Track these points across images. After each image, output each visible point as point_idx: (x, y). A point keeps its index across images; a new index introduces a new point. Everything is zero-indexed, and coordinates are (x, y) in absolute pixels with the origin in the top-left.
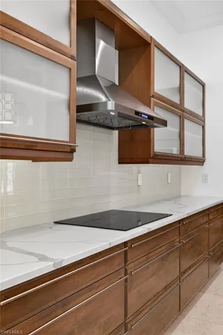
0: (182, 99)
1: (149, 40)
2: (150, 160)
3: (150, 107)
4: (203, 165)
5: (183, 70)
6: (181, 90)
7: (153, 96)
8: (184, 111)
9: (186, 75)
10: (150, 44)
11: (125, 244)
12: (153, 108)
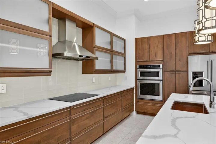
0: (112, 46)
1: (92, 25)
2: (94, 73)
3: (93, 54)
4: (125, 73)
5: (112, 35)
6: (111, 43)
7: (95, 47)
8: (113, 52)
9: (114, 37)
10: (93, 27)
11: (70, 107)
12: (95, 53)
